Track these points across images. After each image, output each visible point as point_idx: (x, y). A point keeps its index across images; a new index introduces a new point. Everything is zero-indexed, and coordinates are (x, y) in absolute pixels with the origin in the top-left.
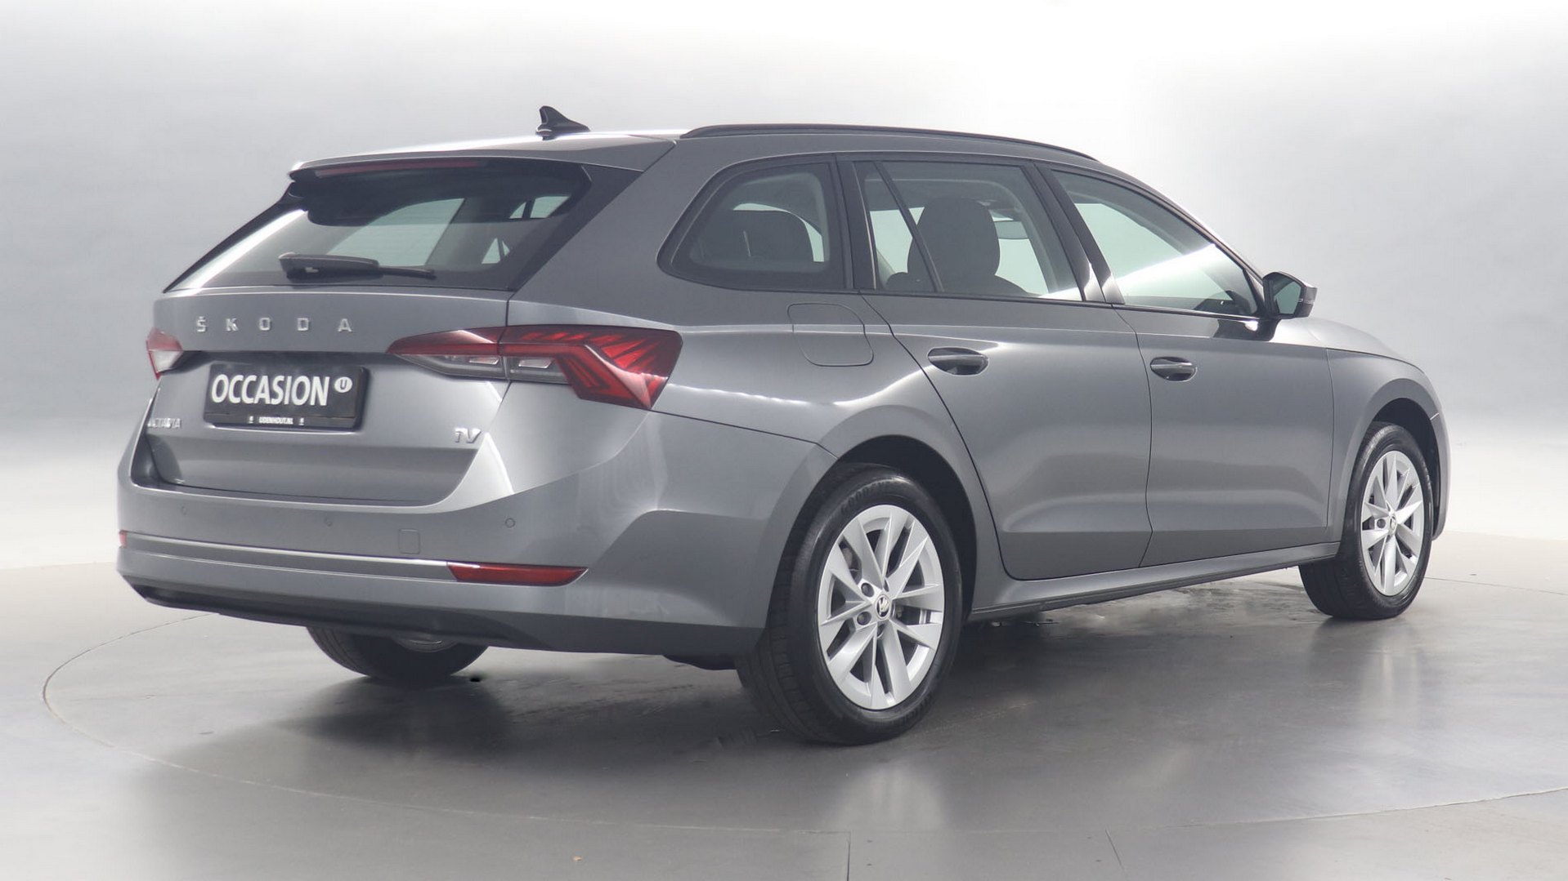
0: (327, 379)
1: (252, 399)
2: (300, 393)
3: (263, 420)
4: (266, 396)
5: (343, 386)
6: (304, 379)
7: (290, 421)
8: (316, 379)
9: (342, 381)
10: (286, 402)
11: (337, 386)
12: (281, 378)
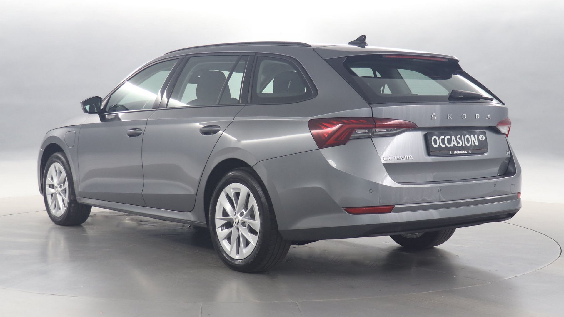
1: (450, 145)
2: (468, 142)
3: (455, 152)
5: (482, 138)
6: (467, 136)
7: (466, 152)
9: (481, 136)
10: (464, 145)
12: (459, 136)
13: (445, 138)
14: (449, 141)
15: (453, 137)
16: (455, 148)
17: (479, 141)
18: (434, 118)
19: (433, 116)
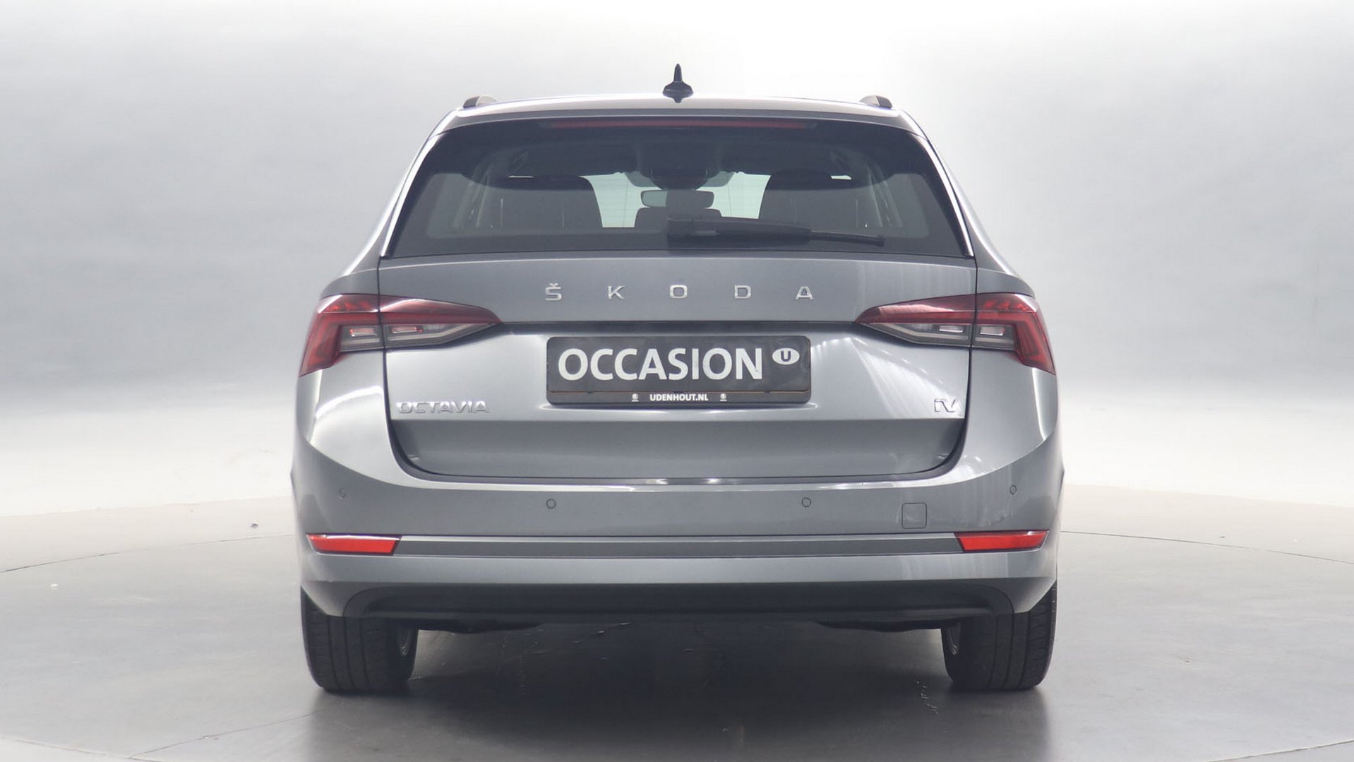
0: (759, 352)
1: (636, 375)
4: (660, 371)
7: (702, 397)
8: (741, 353)
9: (782, 353)
11: (776, 356)
13: (615, 354)
14: (633, 365)
15: (653, 354)
16: (654, 383)
17: (768, 363)
18: (556, 296)
19: (551, 291)
